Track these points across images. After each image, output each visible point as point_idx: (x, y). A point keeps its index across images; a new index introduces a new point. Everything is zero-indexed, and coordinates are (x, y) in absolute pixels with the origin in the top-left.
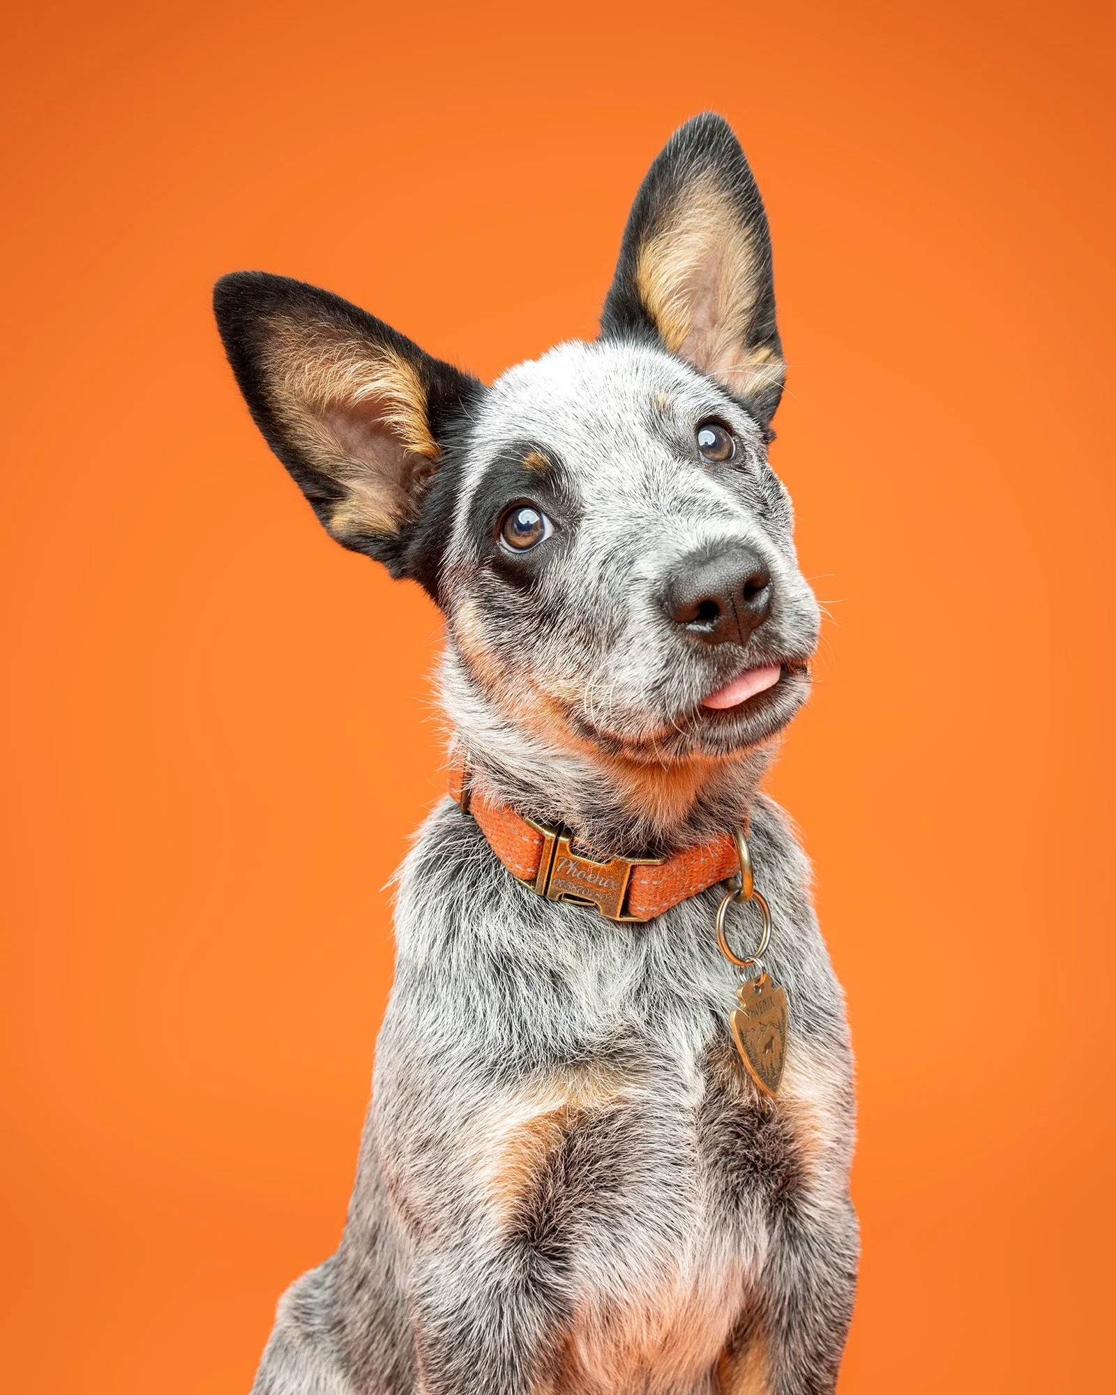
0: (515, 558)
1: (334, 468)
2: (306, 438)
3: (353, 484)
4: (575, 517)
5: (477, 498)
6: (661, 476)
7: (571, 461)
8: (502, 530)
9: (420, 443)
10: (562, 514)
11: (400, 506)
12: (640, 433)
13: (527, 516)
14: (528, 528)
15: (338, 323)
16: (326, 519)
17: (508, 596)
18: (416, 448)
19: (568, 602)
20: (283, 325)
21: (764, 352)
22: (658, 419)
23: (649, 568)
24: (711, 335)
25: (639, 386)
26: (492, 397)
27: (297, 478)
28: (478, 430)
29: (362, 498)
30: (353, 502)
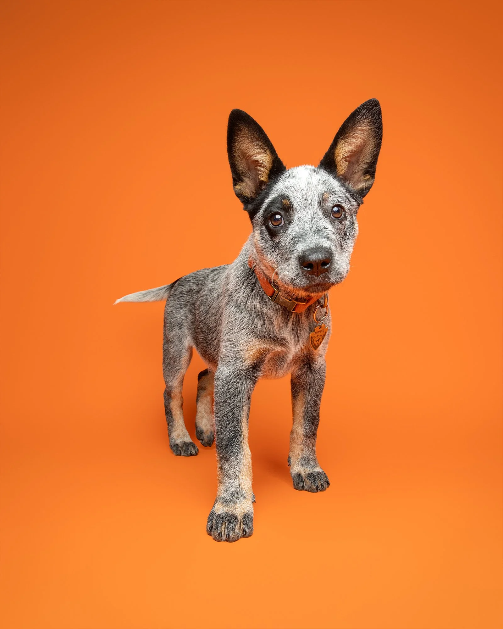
0: (272, 228)
1: (243, 173)
2: (238, 161)
3: (246, 180)
4: (290, 223)
5: (269, 206)
6: (317, 218)
7: (295, 206)
8: (271, 218)
9: (263, 178)
10: (287, 220)
11: (256, 190)
12: (316, 203)
13: (278, 216)
14: (278, 220)
15: (259, 136)
16: (235, 185)
17: (267, 236)
18: (263, 179)
19: (280, 245)
20: (245, 130)
21: (368, 177)
22: (322, 201)
23: (301, 247)
24: (355, 166)
25: (322, 189)
26: (287, 174)
27: (232, 171)
28: (276, 186)
29: (247, 184)
30: (244, 184)
